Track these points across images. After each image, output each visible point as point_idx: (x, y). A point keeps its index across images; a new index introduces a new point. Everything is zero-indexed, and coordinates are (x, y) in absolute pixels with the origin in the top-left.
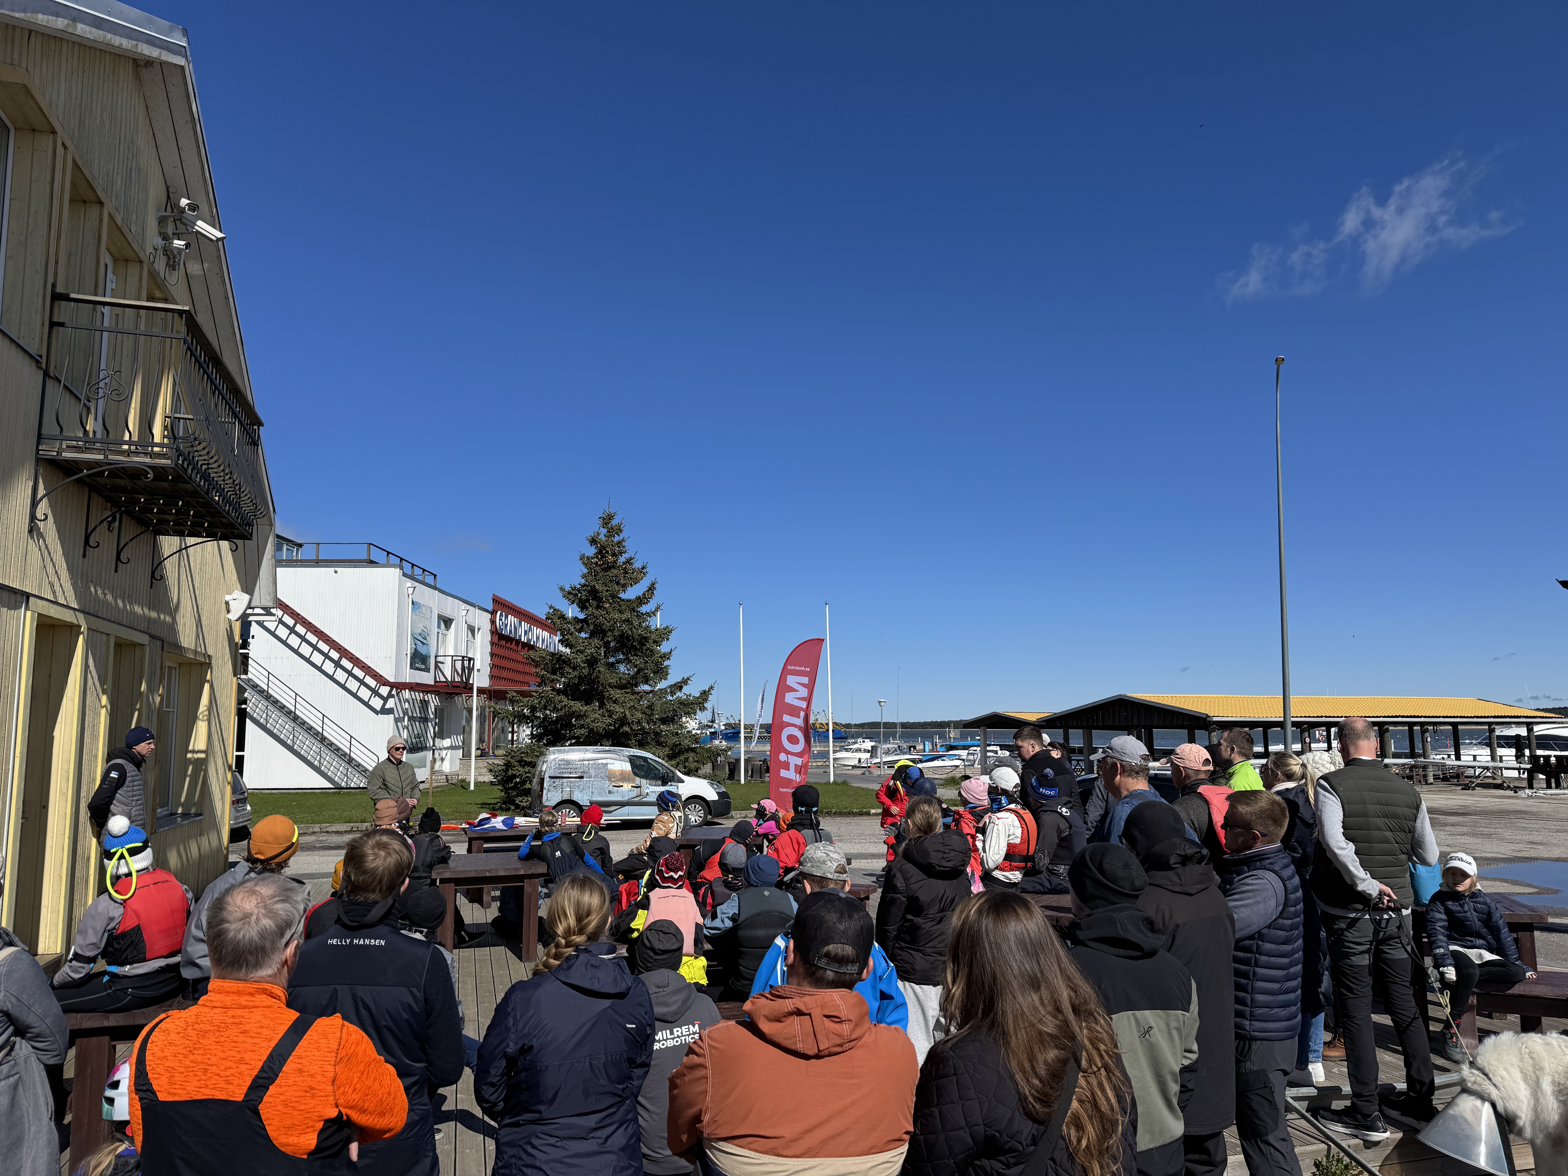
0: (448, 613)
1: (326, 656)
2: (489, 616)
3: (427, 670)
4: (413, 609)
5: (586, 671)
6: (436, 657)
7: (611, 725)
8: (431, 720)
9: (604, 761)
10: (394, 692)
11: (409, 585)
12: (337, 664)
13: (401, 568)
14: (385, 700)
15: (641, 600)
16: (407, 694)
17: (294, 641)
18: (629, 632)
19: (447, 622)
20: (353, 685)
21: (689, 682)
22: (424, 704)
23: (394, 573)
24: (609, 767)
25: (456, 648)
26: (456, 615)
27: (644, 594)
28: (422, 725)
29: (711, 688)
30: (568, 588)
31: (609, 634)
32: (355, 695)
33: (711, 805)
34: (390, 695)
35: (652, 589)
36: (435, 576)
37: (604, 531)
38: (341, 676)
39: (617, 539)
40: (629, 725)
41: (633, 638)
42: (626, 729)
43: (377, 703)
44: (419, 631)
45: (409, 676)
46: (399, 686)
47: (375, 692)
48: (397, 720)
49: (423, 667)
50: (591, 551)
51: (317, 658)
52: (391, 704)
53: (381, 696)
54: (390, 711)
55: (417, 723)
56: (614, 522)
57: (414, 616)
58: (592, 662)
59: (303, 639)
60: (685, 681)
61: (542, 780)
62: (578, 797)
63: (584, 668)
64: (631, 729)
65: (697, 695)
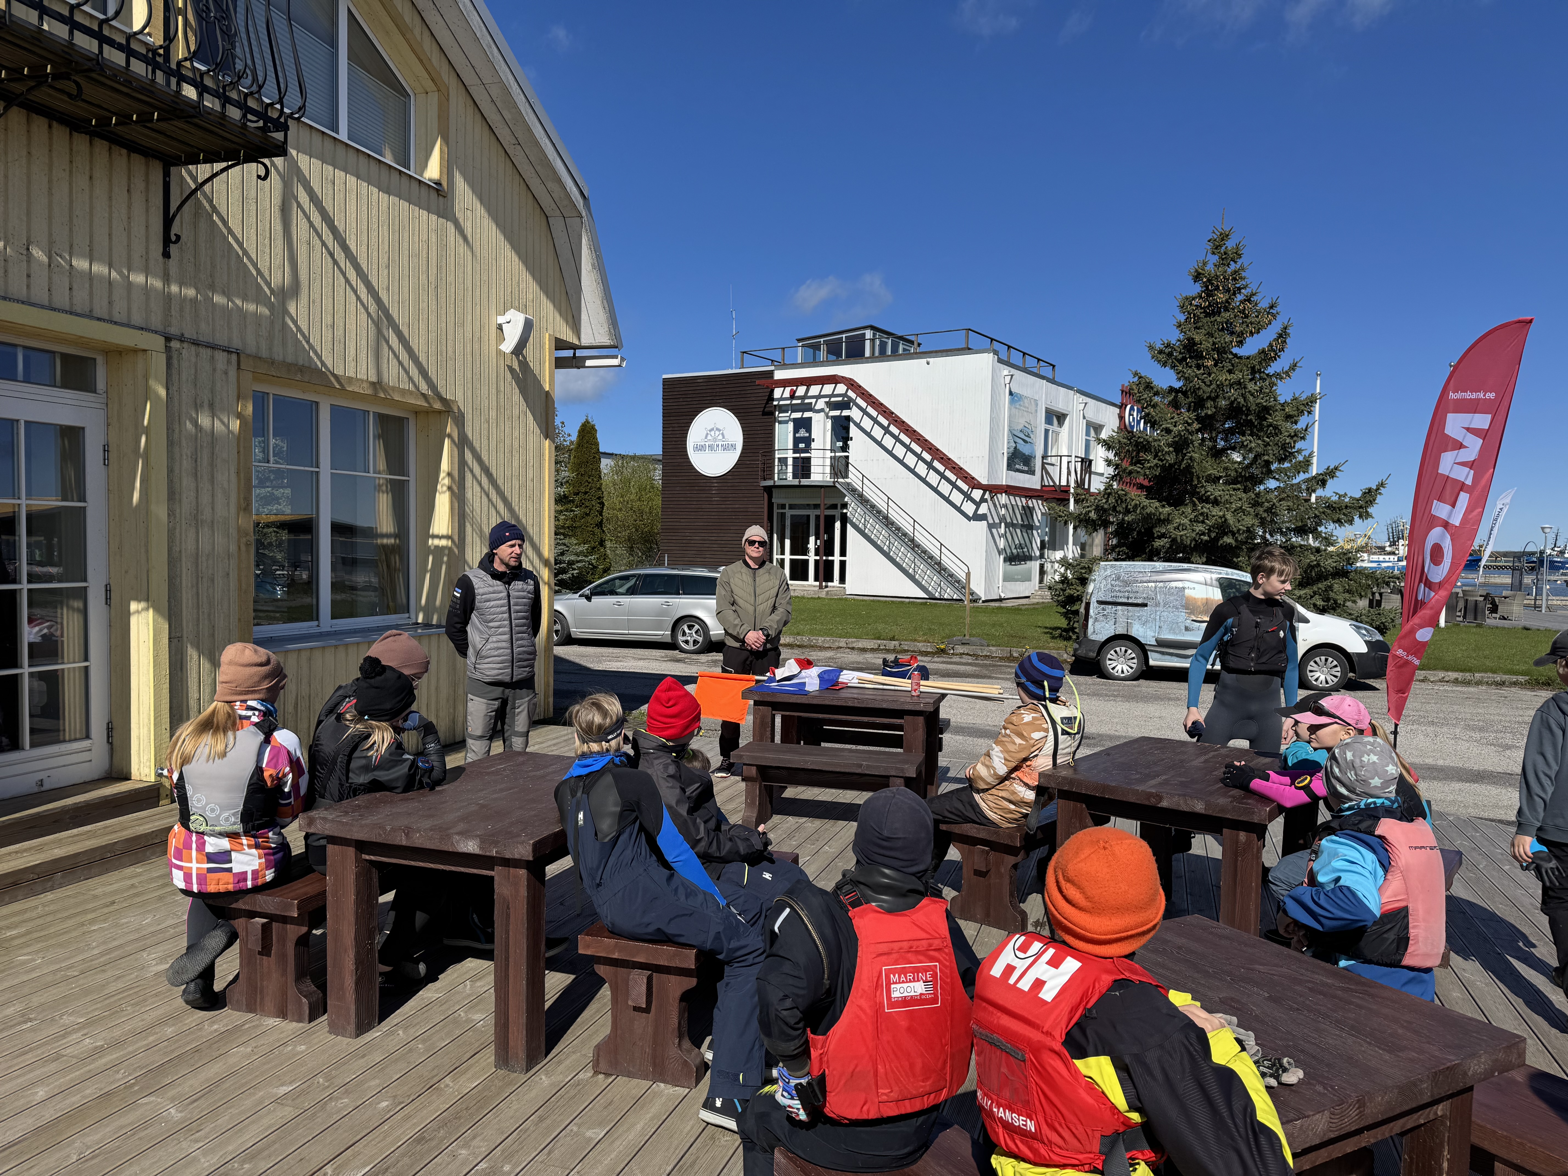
0: (1059, 406)
1: (919, 457)
2: (1117, 411)
3: (1032, 472)
4: (1012, 402)
5: (1171, 459)
6: (1043, 458)
7: (1203, 534)
8: (1037, 528)
9: (1180, 585)
10: (987, 496)
11: (1006, 372)
12: (930, 466)
13: (996, 353)
14: (978, 505)
15: (1267, 356)
16: (1003, 498)
17: (888, 442)
18: (1241, 400)
19: (1061, 418)
20: (945, 488)
21: (1338, 473)
22: (1028, 512)
23: (986, 360)
24: (1187, 592)
25: (1070, 448)
26: (1070, 409)
27: (1271, 345)
28: (1025, 535)
29: (1382, 485)
30: (1159, 346)
31: (1209, 404)
32: (947, 499)
33: (1355, 659)
34: (983, 500)
35: (1283, 335)
36: (1054, 366)
37: (1215, 259)
38: (933, 478)
39: (1233, 267)
40: (1233, 534)
41: (1248, 409)
42: (1228, 540)
43: (969, 508)
44: (1020, 427)
45: (1005, 477)
46: (993, 490)
47: (968, 497)
48: (990, 527)
49: (1026, 468)
50: (1196, 289)
51: (911, 460)
52: (983, 509)
53: (973, 501)
54: (983, 517)
55: (1018, 531)
56: (1230, 244)
57: (1013, 410)
58: (1181, 445)
59: (897, 439)
60: (1331, 473)
61: (1088, 605)
62: (1138, 631)
63: (1168, 453)
64: (1236, 540)
65: (1358, 495)
